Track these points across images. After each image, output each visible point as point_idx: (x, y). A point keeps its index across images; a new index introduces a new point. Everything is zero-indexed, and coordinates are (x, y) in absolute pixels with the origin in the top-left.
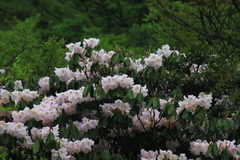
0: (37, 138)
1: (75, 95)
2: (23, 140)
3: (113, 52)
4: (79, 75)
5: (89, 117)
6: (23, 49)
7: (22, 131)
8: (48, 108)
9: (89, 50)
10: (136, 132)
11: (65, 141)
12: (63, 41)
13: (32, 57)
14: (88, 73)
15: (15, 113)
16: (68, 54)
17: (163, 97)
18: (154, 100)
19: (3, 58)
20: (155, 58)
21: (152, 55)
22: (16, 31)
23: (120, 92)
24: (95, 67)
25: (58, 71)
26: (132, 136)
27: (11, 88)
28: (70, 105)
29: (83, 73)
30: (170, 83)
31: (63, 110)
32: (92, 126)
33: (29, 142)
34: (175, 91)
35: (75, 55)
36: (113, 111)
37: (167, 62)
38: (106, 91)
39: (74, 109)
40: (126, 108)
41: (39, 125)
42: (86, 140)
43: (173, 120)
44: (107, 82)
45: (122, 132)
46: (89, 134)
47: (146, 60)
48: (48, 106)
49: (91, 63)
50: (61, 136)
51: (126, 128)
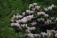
0: (22, 27)
1: (31, 17)
2: (19, 27)
3: (40, 6)
4: (32, 12)
5: (34, 22)
6: (19, 6)
7: (19, 25)
8: (25, 20)
9: (34, 6)
10: (46, 25)
11: (29, 28)
12: (28, 4)
13: (21, 8)
14: (34, 11)
15: (17, 21)
16: (29, 7)
17: (52, 17)
18: (50, 18)
19: (14, 8)
20: (50, 8)
21: (50, 7)
22: (17, 2)
23: (42, 16)
24: (36, 10)
25: (27, 11)
26: (45, 26)
27: (16, 15)
28: (30, 19)
29: (33, 11)
30: (54, 14)
31: (28, 20)
32: (35, 24)
33: (20, 28)
34: (55, 16)
35: (31, 7)
36: (40, 20)
37: (53, 8)
38: (38, 16)
39: (31, 20)
40: (43, 20)
41: (23, 24)
42: (34, 27)
43: (55, 22)
44: (39, 13)
45: (42, 25)
46: (34, 26)
47: (48, 8)
48: (25, 19)
49: (35, 9)
50: (28, 26)
51: (43, 24)
